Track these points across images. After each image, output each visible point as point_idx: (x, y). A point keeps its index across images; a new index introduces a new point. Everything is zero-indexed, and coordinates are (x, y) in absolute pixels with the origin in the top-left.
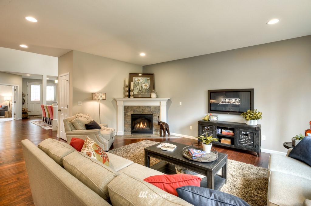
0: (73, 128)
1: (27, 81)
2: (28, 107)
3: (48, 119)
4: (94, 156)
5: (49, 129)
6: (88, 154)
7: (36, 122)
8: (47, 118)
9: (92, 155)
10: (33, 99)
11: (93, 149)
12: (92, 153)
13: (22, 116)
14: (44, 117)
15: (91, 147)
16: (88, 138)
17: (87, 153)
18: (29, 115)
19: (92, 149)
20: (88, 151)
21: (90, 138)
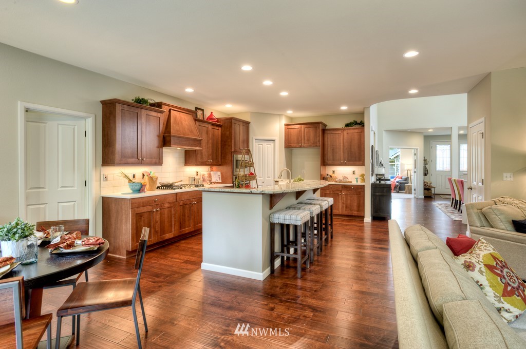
0: (485, 223)
1: (431, 139)
2: (433, 180)
3: (459, 202)
4: (481, 272)
5: (457, 219)
6: (467, 264)
7: (441, 204)
8: (457, 201)
9: (477, 269)
10: (439, 167)
11: (482, 261)
12: (478, 267)
13: (424, 193)
14: (453, 199)
15: (481, 256)
16: (483, 240)
17: (465, 262)
18: (433, 193)
19: (481, 259)
20: (469, 260)
21: (486, 242)
